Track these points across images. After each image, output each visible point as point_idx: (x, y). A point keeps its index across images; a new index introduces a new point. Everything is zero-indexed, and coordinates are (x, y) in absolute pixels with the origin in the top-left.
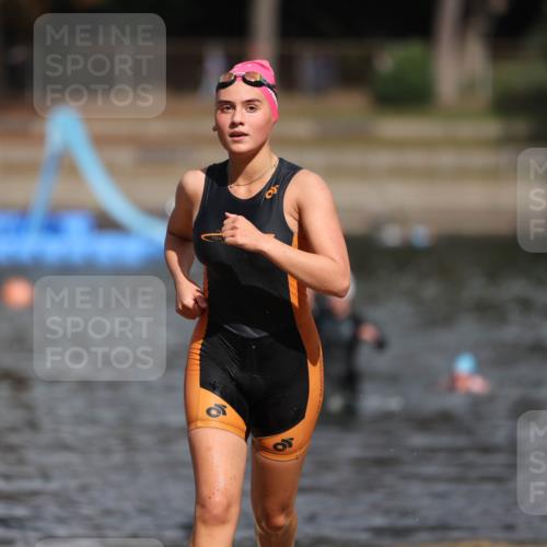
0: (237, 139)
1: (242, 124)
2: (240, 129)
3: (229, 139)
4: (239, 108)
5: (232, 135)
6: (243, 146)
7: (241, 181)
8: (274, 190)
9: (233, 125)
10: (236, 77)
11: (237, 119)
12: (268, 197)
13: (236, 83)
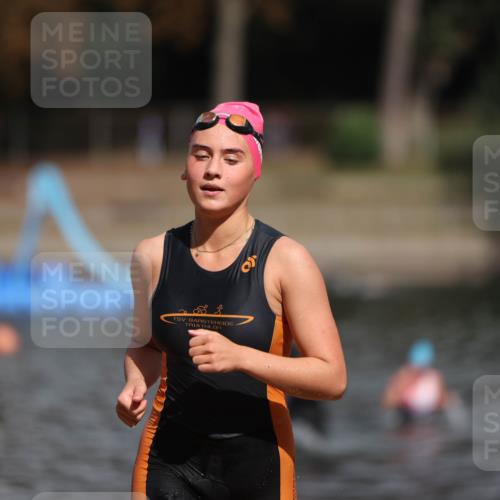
0: (211, 193)
1: (218, 176)
2: (215, 182)
3: (200, 192)
4: (217, 156)
5: (204, 188)
6: (215, 203)
7: (207, 246)
8: (251, 262)
9: (208, 176)
10: (218, 118)
11: (213, 170)
12: (245, 271)
13: (218, 125)
